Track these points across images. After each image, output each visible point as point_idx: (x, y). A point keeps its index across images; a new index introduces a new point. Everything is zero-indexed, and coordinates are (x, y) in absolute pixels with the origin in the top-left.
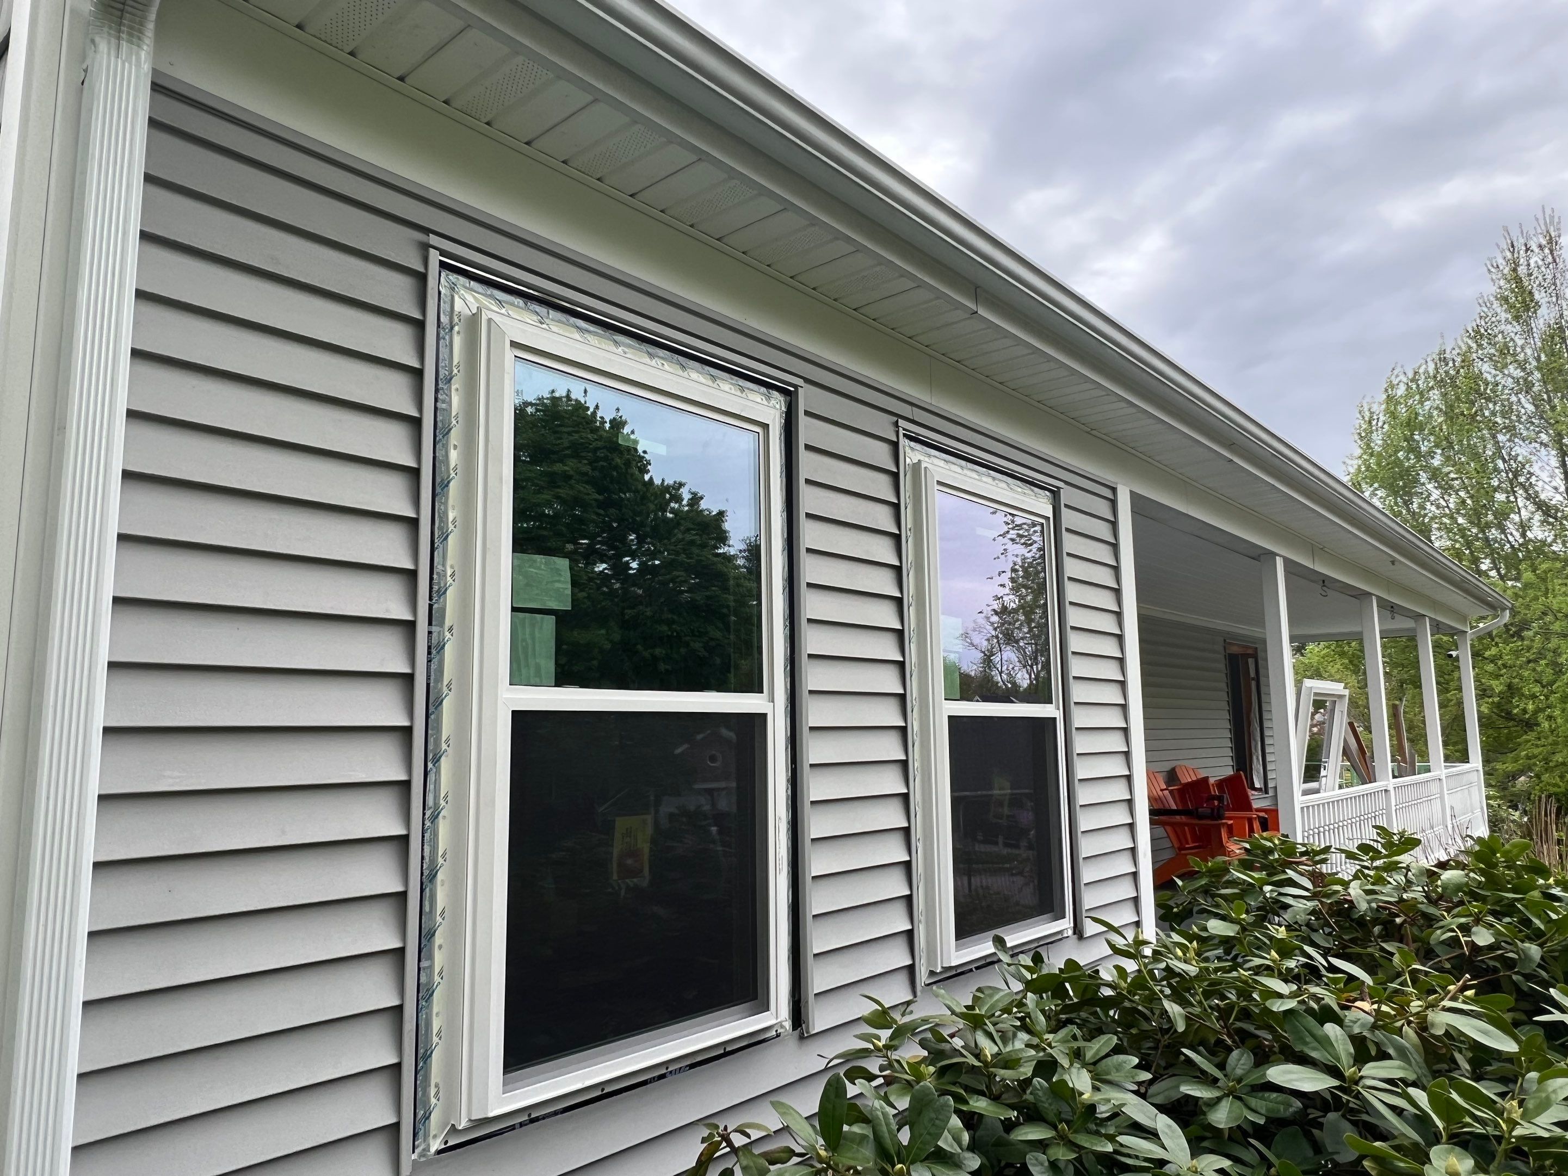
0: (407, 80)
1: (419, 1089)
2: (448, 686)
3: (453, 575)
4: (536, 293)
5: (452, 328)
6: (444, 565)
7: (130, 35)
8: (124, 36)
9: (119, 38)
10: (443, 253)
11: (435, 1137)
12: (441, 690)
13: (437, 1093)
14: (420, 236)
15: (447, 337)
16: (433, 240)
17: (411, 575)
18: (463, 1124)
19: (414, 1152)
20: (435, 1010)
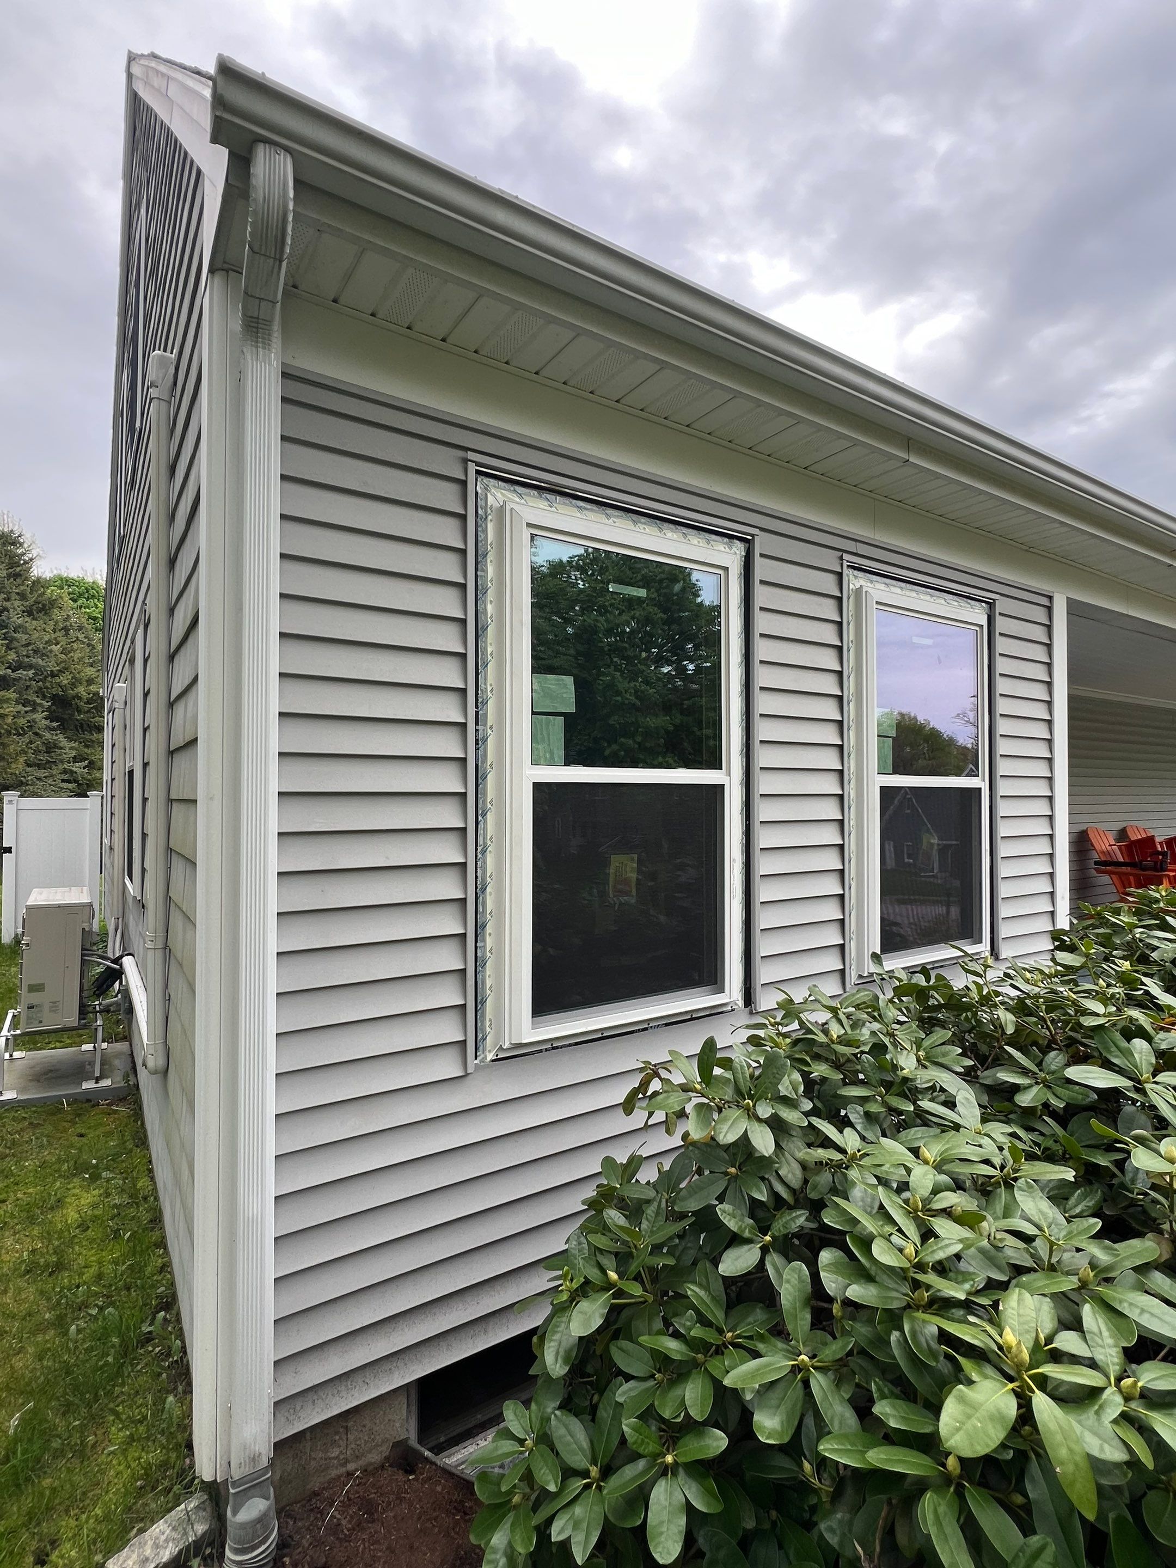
0: (448, 340)
1: (479, 1021)
2: (491, 765)
3: (492, 690)
4: (546, 485)
5: (487, 517)
6: (485, 684)
7: (264, 343)
8: (260, 345)
9: (257, 347)
10: (478, 464)
11: (490, 1051)
12: (485, 769)
13: (491, 1025)
14: (461, 454)
15: (483, 525)
16: (471, 455)
17: (463, 692)
18: (506, 1046)
19: (476, 1059)
20: (488, 973)
